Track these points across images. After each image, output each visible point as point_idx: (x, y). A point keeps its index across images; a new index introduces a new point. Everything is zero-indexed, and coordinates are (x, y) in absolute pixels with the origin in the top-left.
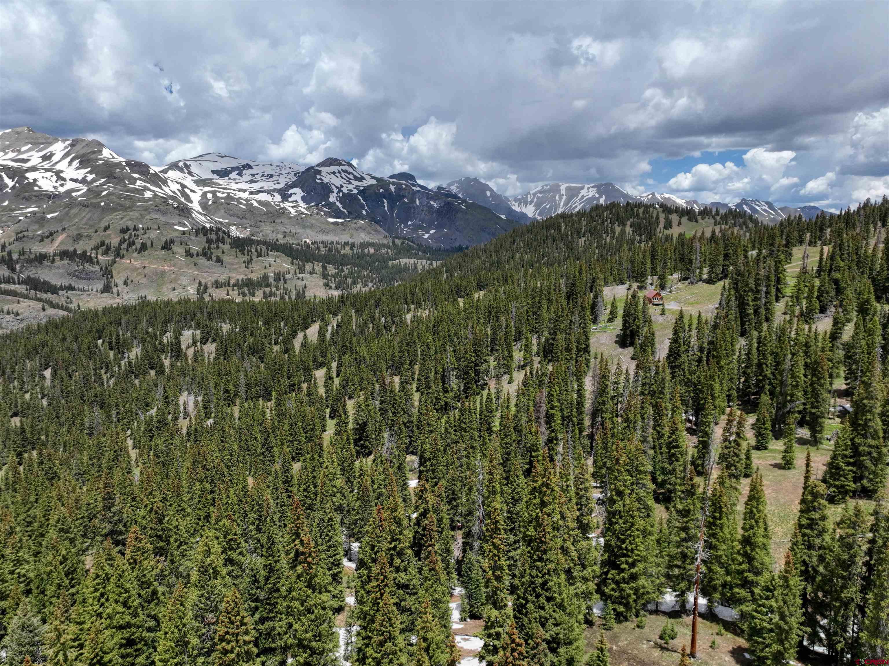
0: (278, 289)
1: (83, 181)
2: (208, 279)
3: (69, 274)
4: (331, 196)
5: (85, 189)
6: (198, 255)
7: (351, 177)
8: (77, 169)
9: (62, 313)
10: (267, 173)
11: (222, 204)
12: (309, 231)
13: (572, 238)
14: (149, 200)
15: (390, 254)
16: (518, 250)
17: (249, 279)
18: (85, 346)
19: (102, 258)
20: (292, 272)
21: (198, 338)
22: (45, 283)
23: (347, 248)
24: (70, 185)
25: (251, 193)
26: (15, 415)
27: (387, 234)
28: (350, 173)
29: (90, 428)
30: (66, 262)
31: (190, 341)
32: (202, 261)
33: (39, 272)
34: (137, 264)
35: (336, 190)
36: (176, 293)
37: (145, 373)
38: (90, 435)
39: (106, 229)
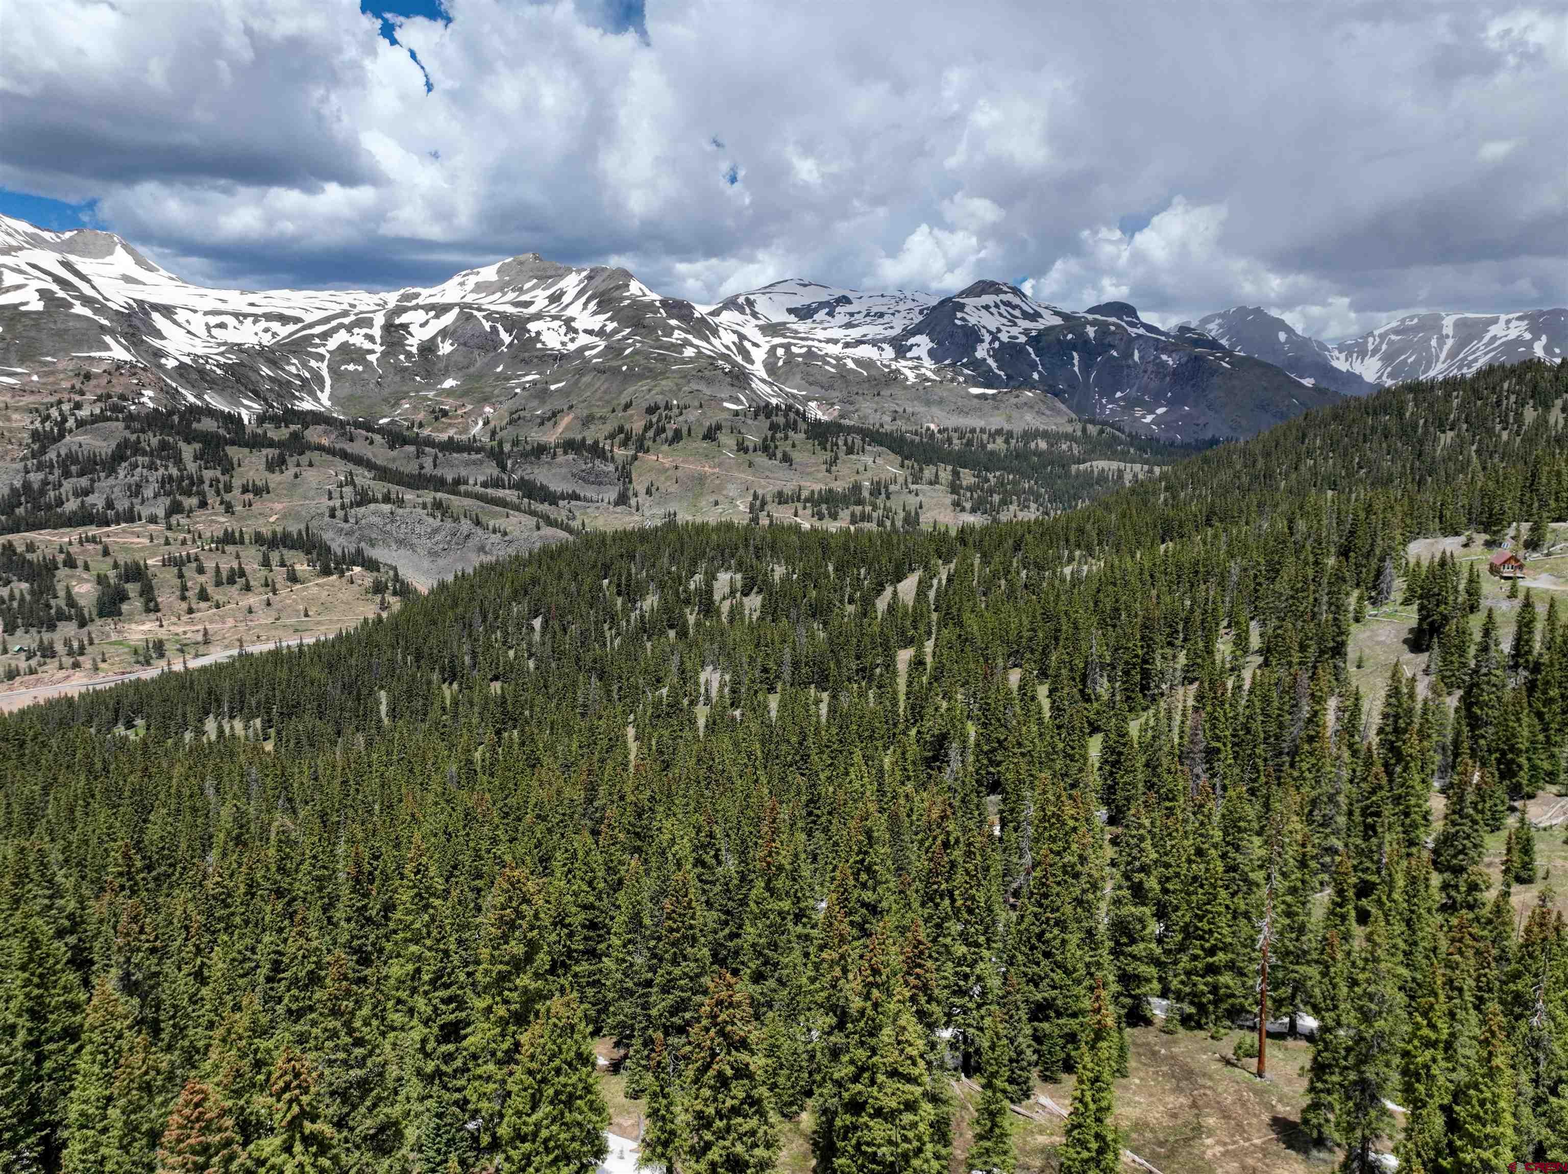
0: (875, 508)
1: (601, 333)
2: (767, 488)
3: (574, 475)
4: (979, 348)
5: (602, 344)
6: (755, 450)
7: (1017, 313)
8: (595, 313)
9: (563, 534)
10: (874, 310)
11: (798, 364)
12: (935, 410)
13: (1426, 432)
14: (691, 360)
15: (1076, 452)
16: (1309, 454)
17: (830, 491)
18: (586, 588)
19: (619, 452)
20: (901, 480)
21: (739, 585)
22: (543, 488)
23: (1000, 440)
24: (583, 340)
25: (847, 345)
26: (496, 678)
27: (1074, 416)
28: (1014, 307)
29: (585, 706)
30: (571, 457)
31: (727, 590)
32: (761, 459)
33: (536, 471)
34: (667, 462)
35: (987, 338)
36: (719, 510)
37: (662, 633)
38: (583, 715)
39: (627, 406)
